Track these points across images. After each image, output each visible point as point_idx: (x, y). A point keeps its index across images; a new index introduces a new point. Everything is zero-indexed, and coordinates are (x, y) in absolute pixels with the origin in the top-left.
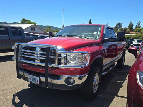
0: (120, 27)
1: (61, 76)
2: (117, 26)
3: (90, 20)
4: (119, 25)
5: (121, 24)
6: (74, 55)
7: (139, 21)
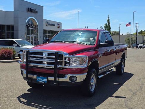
1: (66, 75)
6: (75, 58)
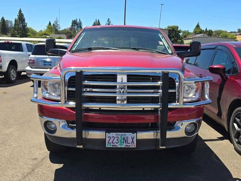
0: (78, 27)
2: (72, 26)
3: (20, 11)
4: (77, 24)
5: (80, 23)
7: (109, 19)
